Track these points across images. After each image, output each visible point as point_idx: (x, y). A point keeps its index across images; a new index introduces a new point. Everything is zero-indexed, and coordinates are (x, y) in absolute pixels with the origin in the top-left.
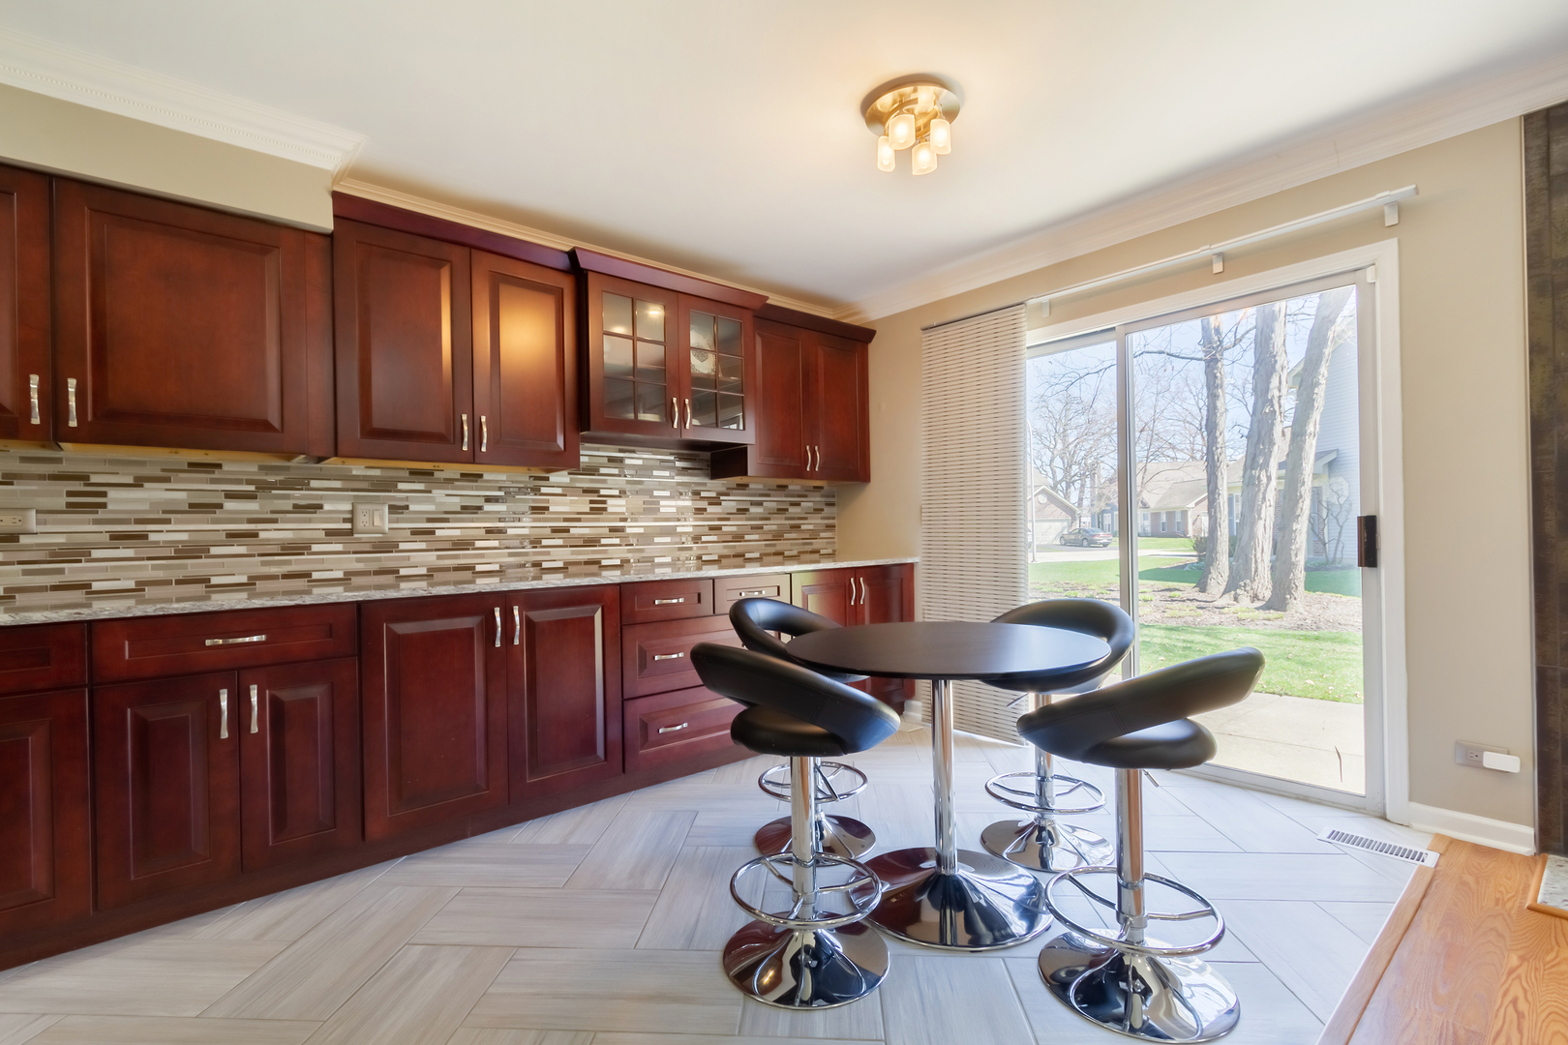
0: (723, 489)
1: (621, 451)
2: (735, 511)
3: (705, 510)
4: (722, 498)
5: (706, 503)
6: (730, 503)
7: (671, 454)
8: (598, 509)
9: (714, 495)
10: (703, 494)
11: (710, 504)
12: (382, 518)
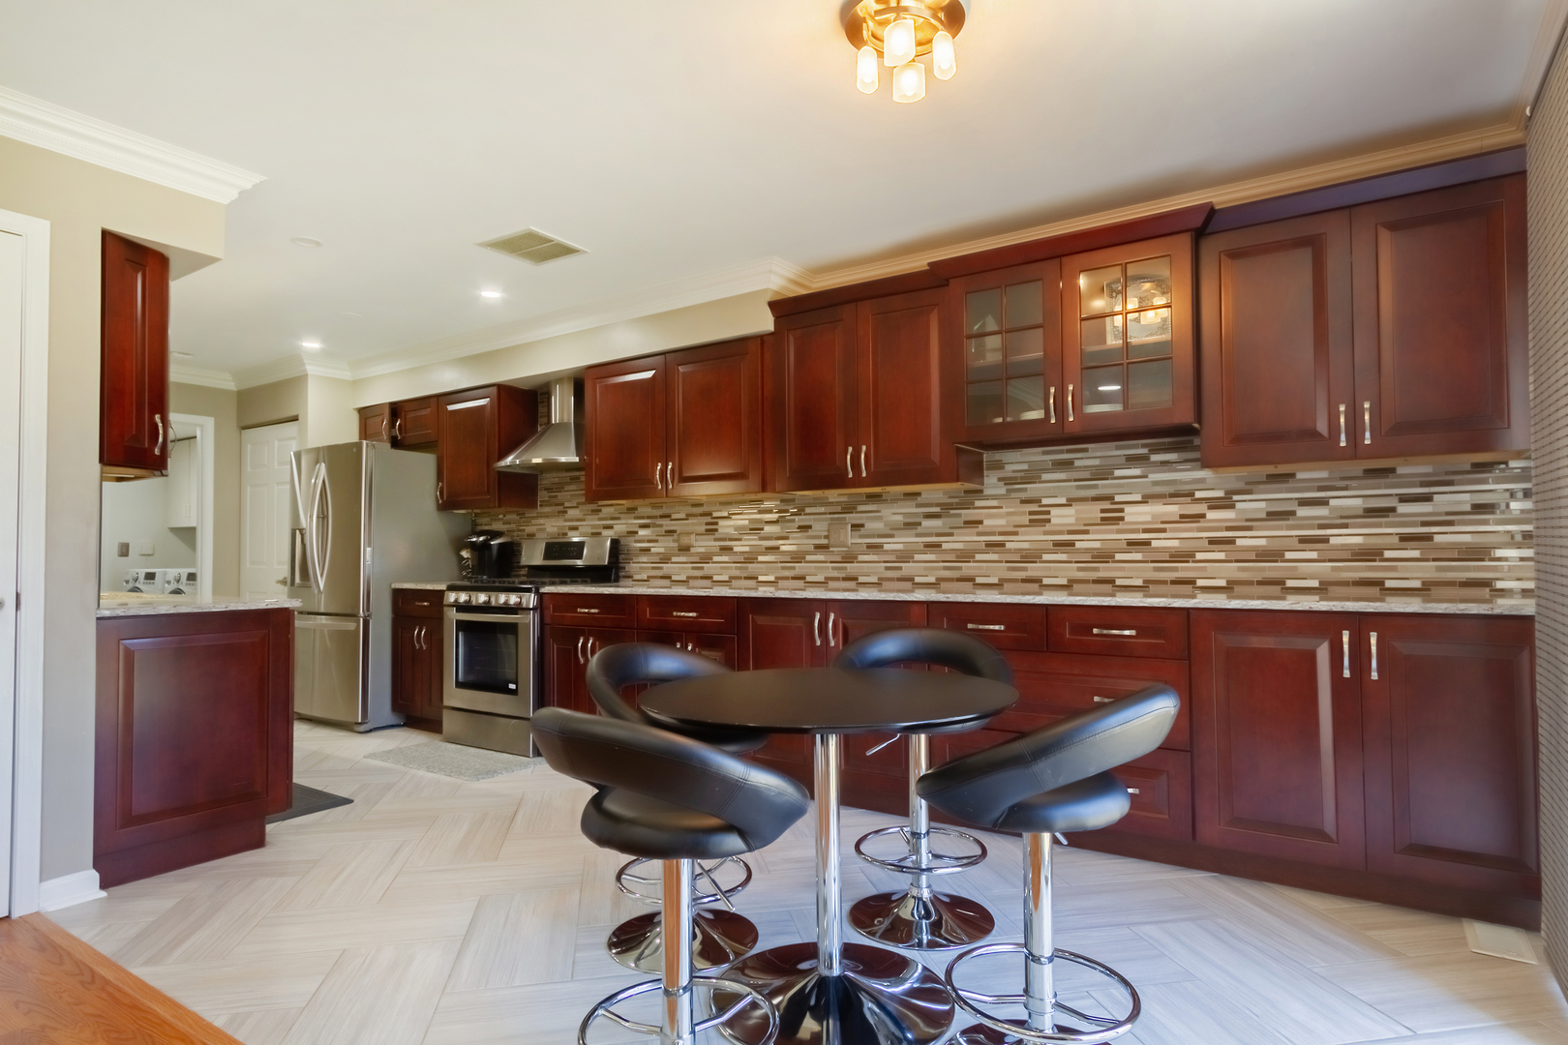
0: (1241, 485)
1: (1068, 451)
2: (1264, 516)
3: (1203, 516)
4: (1235, 498)
5: (1205, 506)
6: (1253, 505)
7: (1144, 446)
8: (1040, 520)
9: (1220, 494)
10: (1198, 494)
11: (1210, 508)
12: (846, 535)
